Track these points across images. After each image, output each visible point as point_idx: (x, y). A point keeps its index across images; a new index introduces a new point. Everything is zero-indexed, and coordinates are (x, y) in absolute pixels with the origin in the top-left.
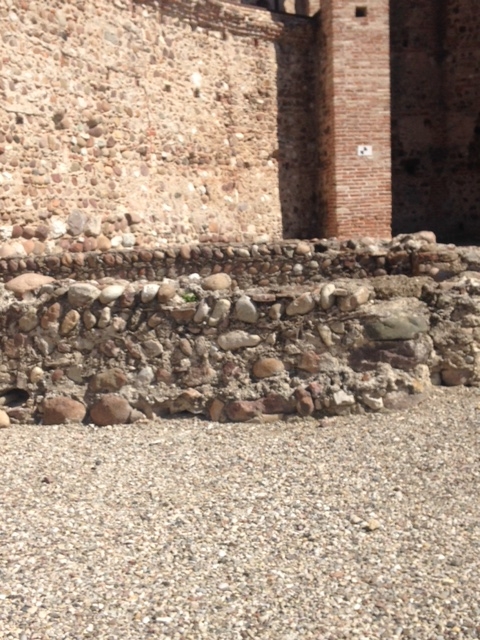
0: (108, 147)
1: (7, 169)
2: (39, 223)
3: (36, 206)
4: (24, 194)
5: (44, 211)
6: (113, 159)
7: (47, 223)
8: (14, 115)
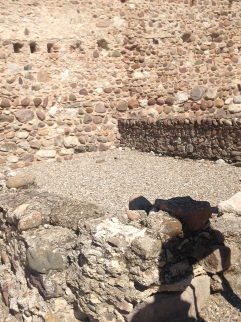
0: (228, 47)
1: (146, 70)
2: (168, 96)
3: (166, 87)
4: (158, 82)
5: (172, 90)
6: (231, 53)
7: (174, 96)
8: (151, 40)
